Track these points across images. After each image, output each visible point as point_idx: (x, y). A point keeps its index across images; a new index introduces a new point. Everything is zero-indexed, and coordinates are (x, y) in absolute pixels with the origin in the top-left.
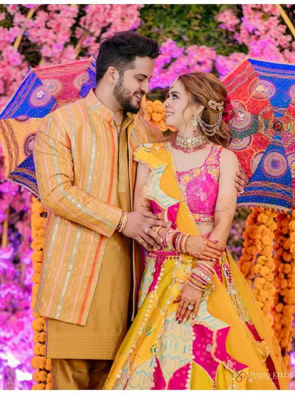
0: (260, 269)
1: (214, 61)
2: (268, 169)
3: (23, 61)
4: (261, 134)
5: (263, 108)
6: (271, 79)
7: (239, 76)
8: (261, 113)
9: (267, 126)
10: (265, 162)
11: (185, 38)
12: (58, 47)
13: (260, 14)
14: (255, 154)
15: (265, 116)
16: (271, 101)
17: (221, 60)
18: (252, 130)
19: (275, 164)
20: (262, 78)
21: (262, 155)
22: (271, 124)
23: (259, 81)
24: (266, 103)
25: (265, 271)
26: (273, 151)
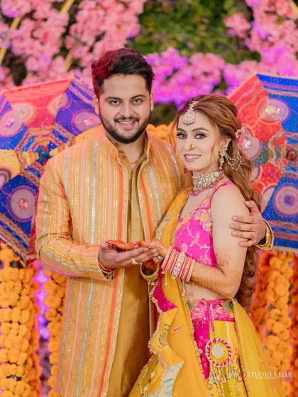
0: (273, 325)
1: (222, 71)
2: (280, 206)
3: (7, 75)
4: (271, 165)
5: (274, 133)
6: (283, 98)
7: (245, 95)
8: (271, 140)
9: (278, 155)
10: (277, 198)
11: (191, 45)
12: (45, 60)
13: (274, 18)
14: (265, 188)
15: (277, 143)
16: (282, 125)
17: (230, 70)
18: (260, 159)
19: (289, 200)
20: (272, 97)
21: (273, 189)
22: (283, 152)
23: (269, 101)
24: (278, 128)
25: (278, 327)
26: (287, 185)
